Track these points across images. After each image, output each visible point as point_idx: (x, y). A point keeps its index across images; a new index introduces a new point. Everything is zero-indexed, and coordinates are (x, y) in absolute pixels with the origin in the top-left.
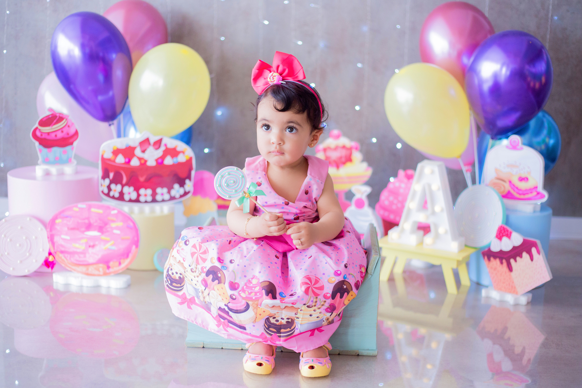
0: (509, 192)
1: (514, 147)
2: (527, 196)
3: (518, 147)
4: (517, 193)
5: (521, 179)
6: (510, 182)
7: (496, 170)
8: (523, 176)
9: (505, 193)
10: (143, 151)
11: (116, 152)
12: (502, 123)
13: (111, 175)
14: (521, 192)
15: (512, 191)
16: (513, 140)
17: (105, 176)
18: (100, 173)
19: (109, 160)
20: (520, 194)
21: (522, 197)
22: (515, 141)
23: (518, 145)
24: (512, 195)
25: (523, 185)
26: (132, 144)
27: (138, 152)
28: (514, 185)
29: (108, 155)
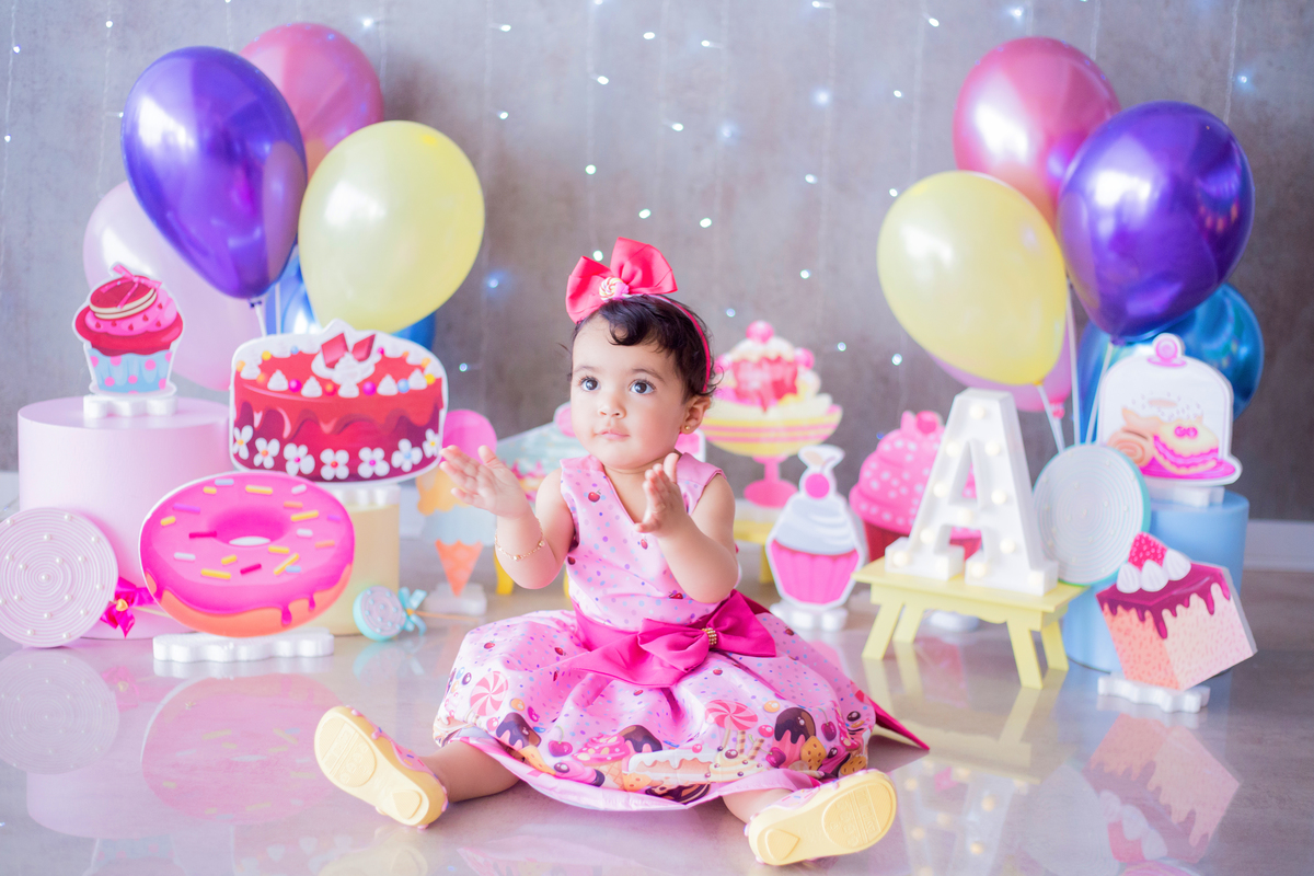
0: (1153, 461)
1: (1165, 360)
2: (1193, 470)
3: (1175, 361)
4: (1172, 463)
5: (1182, 432)
6: (1156, 438)
7: (1125, 412)
8: (1186, 425)
9: (1144, 464)
10: (331, 365)
11: (269, 366)
12: (1138, 307)
13: (258, 418)
14: (1180, 461)
15: (1160, 459)
16: (1163, 344)
17: (243, 419)
18: (232, 414)
19: (253, 383)
20: (1178, 466)
21: (1183, 471)
22: (1167, 347)
23: (1175, 356)
24: (1160, 466)
25: (1185, 446)
26: (306, 349)
27: (319, 366)
28: (1164, 446)
29: (252, 372)
